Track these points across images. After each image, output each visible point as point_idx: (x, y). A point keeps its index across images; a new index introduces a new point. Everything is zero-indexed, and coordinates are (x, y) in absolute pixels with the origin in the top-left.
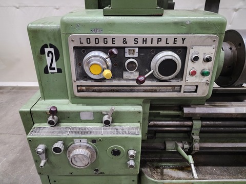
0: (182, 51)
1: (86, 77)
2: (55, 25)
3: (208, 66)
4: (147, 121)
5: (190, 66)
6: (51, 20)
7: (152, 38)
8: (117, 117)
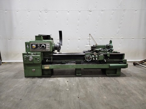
0: (45, 45)
1: (32, 48)
2: (29, 42)
3: (49, 47)
4: (43, 56)
5: (47, 47)
6: (28, 41)
7: (41, 43)
8: (37, 54)
